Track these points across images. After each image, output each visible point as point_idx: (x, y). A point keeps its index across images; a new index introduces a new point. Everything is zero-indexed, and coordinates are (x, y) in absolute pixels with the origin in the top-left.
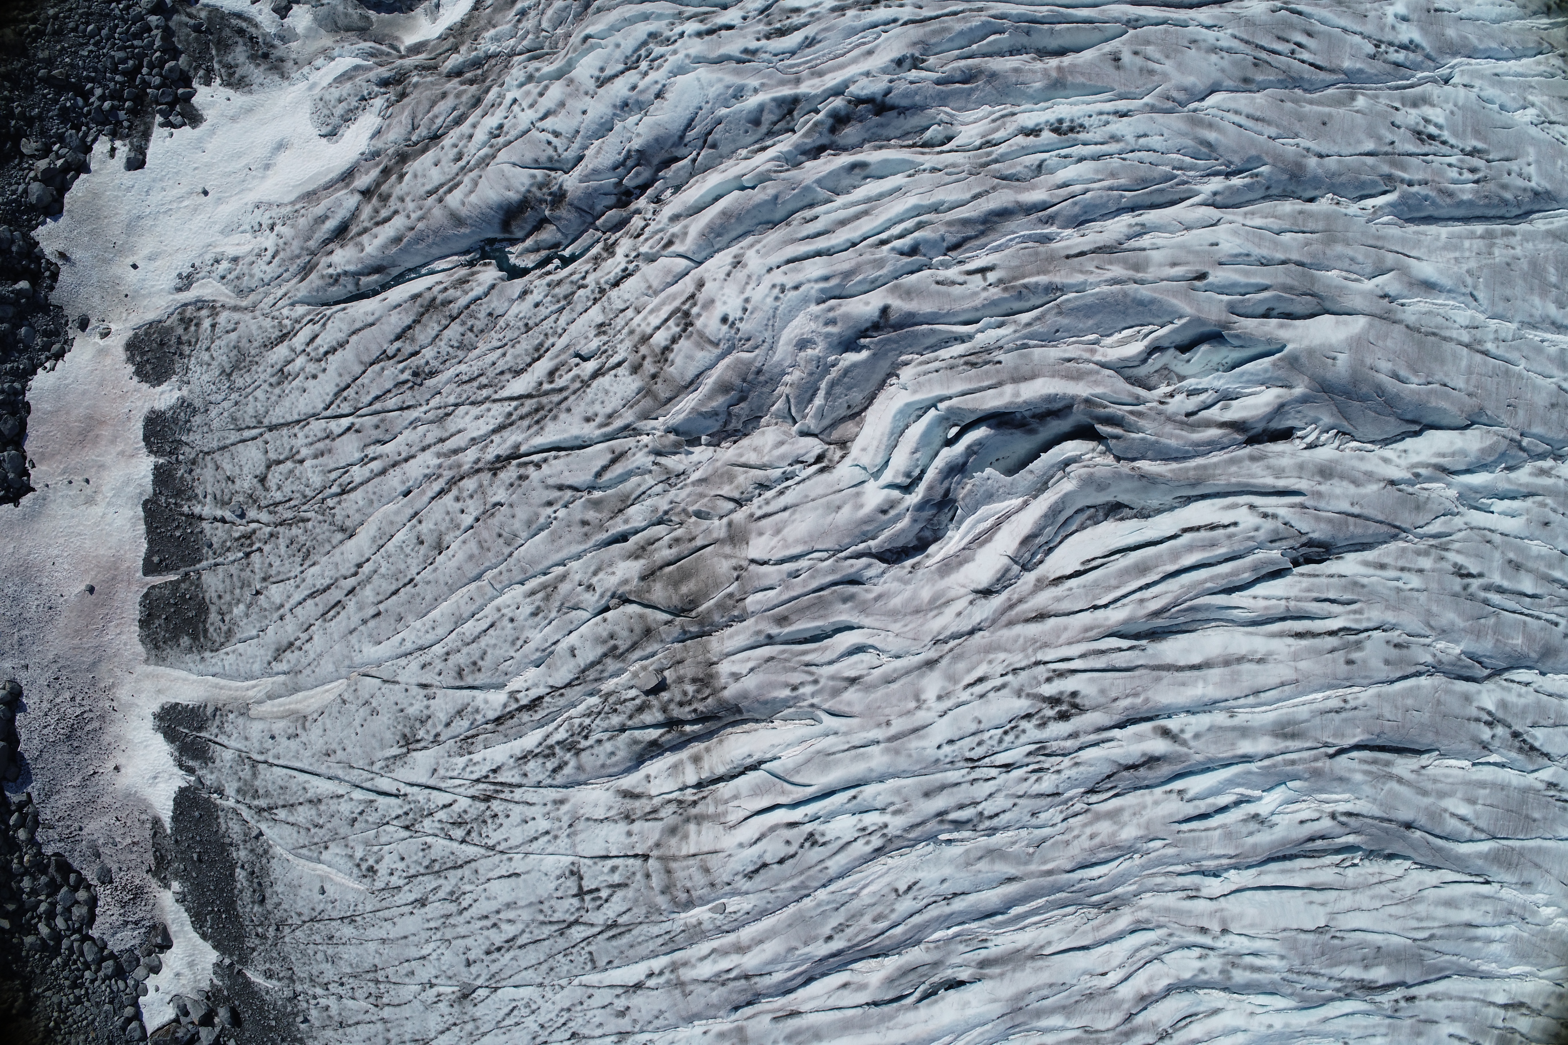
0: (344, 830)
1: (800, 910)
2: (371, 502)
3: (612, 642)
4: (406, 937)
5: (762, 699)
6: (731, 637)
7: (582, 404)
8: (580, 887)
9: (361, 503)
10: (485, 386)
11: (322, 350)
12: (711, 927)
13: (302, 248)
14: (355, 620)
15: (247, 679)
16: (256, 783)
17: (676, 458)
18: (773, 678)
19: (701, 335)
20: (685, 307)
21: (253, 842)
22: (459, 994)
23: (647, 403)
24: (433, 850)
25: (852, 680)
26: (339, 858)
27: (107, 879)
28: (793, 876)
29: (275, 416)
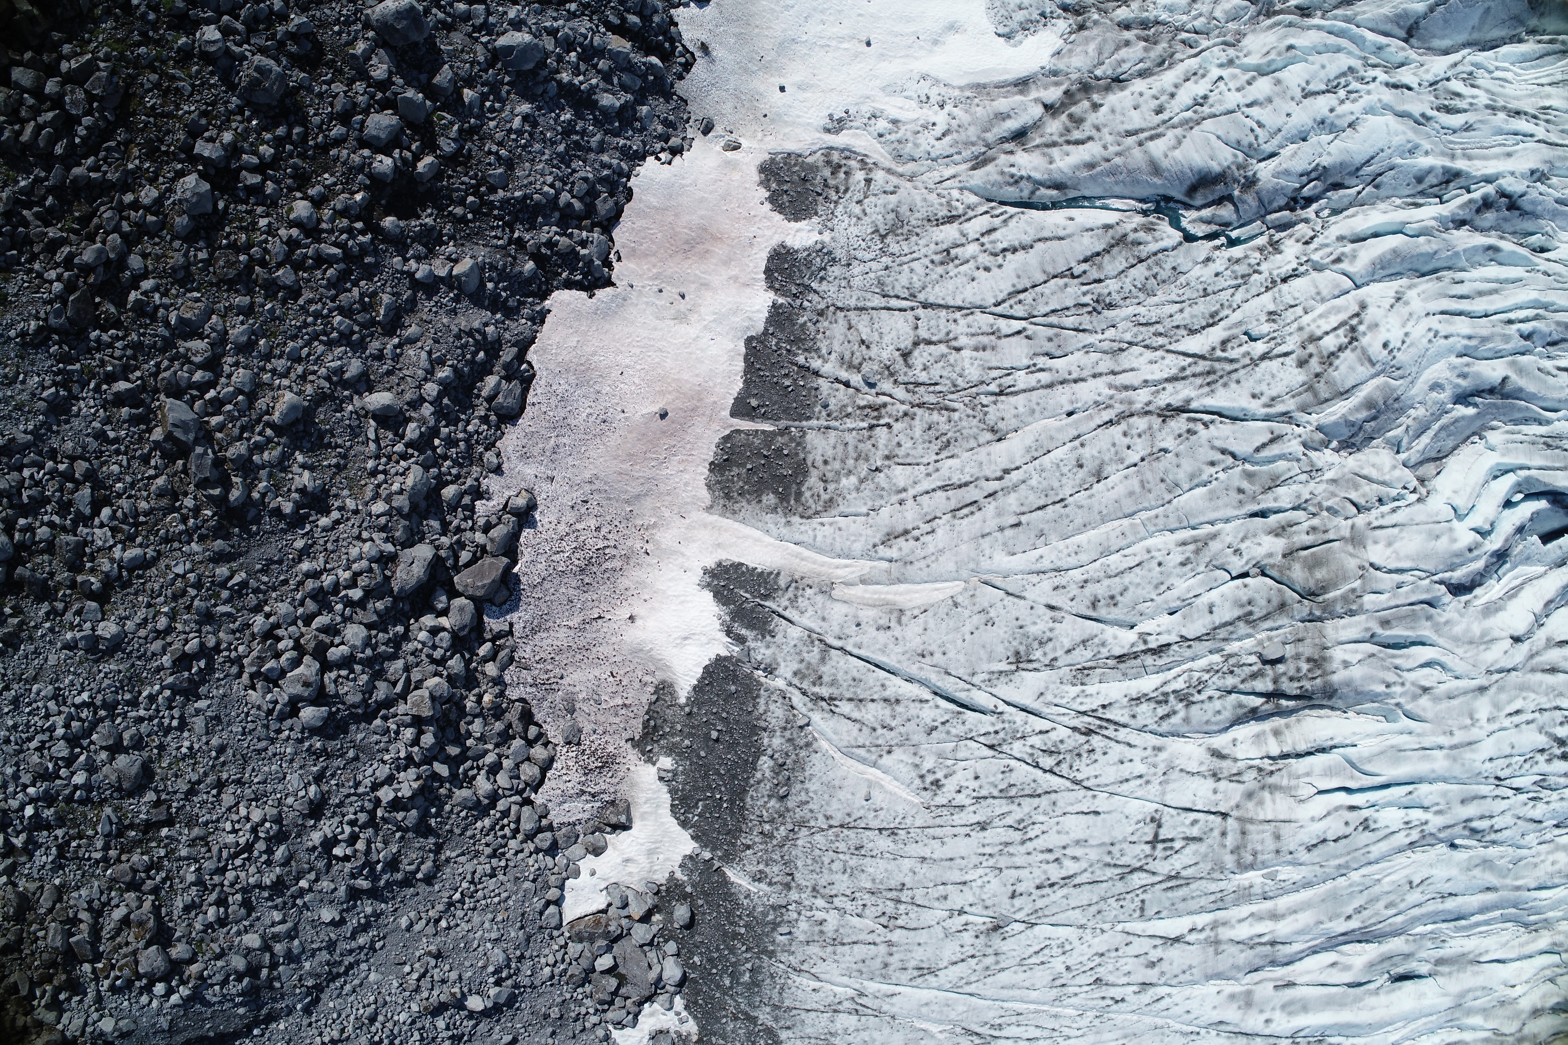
0: (918, 737)
2: (1033, 412)
3: (1249, 608)
5: (1360, 689)
6: (1344, 627)
7: (1251, 380)
8: (1156, 835)
9: (1021, 409)
10: (1161, 334)
11: (1000, 246)
12: (1260, 891)
13: (979, 137)
14: (992, 524)
15: (839, 556)
16: (825, 669)
17: (1317, 453)
18: (1374, 672)
19: (1364, 351)
20: (1354, 322)
21: (795, 731)
22: (990, 926)
23: (1307, 397)
24: (1013, 775)
25: (1425, 690)
26: (901, 766)
27: (576, 740)
28: (1341, 855)
29: (933, 295)
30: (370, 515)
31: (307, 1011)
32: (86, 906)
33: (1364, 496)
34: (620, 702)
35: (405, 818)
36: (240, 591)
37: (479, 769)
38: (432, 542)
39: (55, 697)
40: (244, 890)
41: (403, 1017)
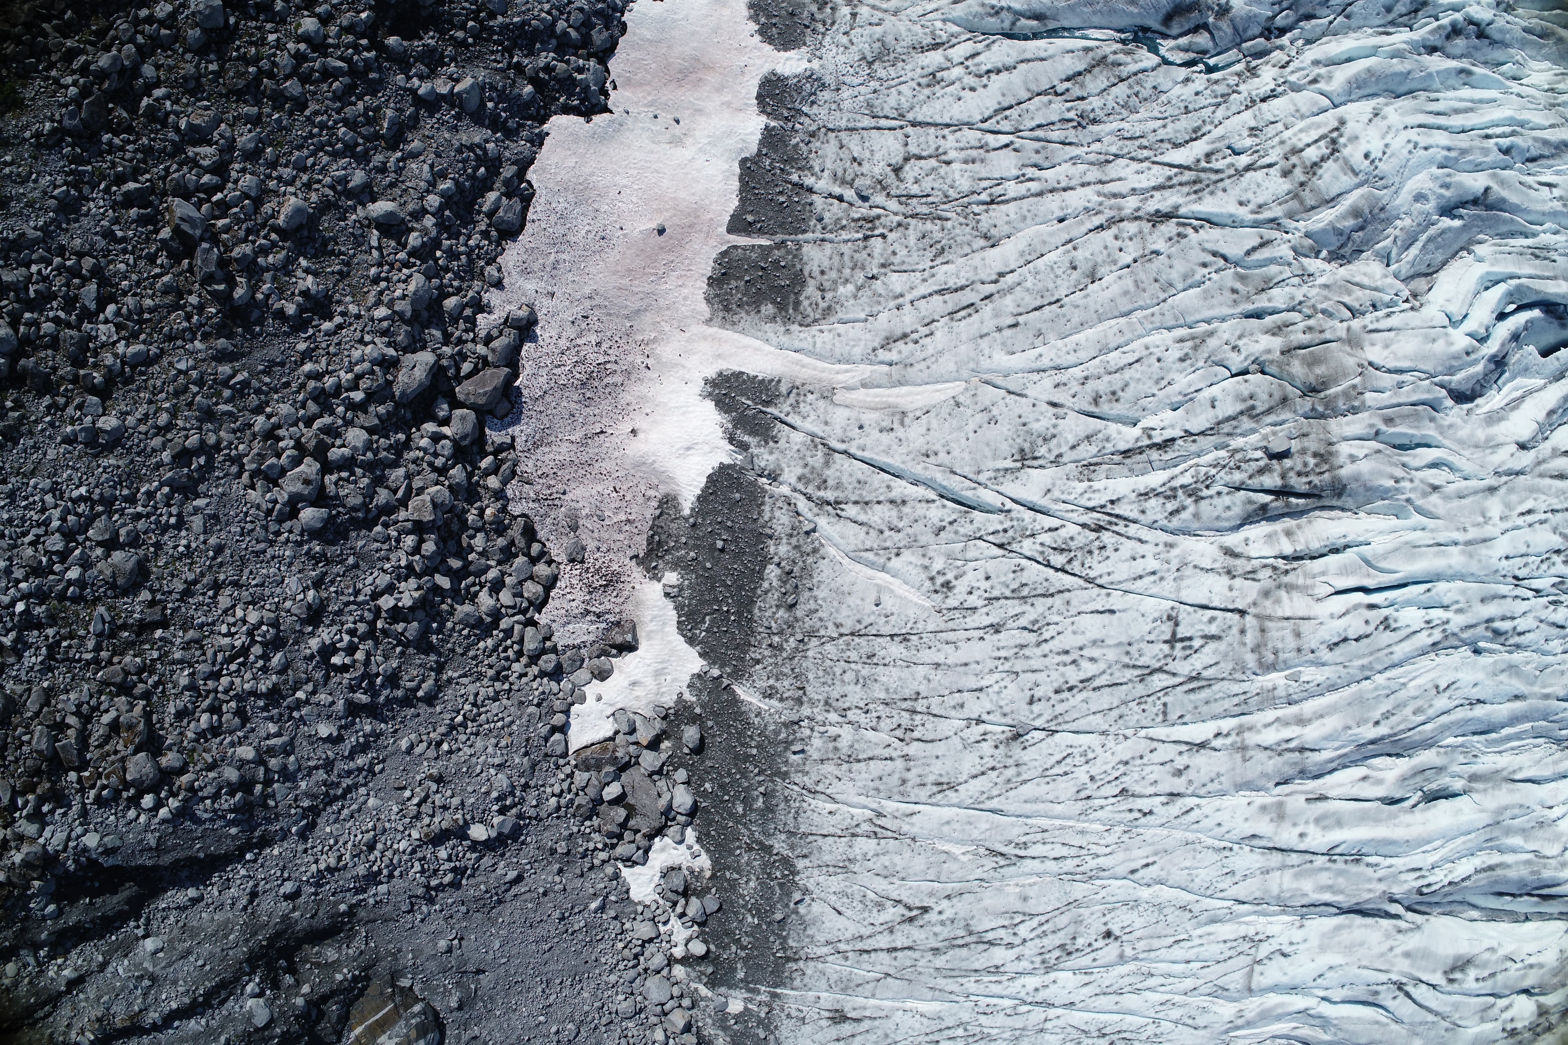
0: (927, 537)
1: (1360, 690)
2: (1024, 218)
3: (1251, 402)
4: (966, 665)
5: (1369, 484)
6: (1348, 424)
7: (1237, 189)
8: (1174, 634)
9: (1013, 216)
10: (1145, 147)
11: (984, 68)
12: (1284, 694)
14: (989, 326)
15: (839, 362)
18: (1382, 467)
19: (1346, 162)
21: (802, 537)
22: (1009, 734)
23: (1294, 204)
24: (1025, 574)
25: (1435, 488)
26: (910, 568)
27: (580, 557)
28: (1364, 655)
29: (922, 114)
30: (372, 320)
31: (303, 836)
32: (74, 709)
33: (1357, 300)
34: (624, 518)
35: (405, 629)
36: (241, 391)
37: (482, 586)
38: (433, 350)
39: (52, 490)
40: (239, 698)
41: (403, 845)
